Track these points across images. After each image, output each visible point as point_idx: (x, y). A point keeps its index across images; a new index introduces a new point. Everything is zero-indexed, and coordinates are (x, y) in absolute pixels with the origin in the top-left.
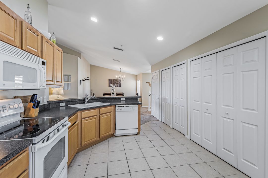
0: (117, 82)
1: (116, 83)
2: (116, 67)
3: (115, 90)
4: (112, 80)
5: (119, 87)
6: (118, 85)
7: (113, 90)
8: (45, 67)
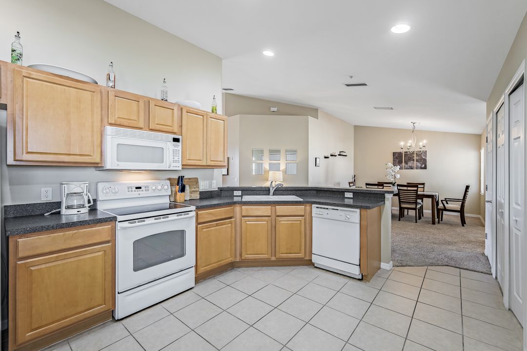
0: (415, 158)
1: (414, 160)
2: (404, 121)
3: (398, 176)
4: (400, 154)
5: (421, 168)
6: (419, 165)
7: (393, 177)
8: (180, 144)
